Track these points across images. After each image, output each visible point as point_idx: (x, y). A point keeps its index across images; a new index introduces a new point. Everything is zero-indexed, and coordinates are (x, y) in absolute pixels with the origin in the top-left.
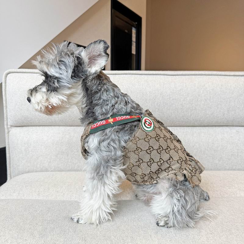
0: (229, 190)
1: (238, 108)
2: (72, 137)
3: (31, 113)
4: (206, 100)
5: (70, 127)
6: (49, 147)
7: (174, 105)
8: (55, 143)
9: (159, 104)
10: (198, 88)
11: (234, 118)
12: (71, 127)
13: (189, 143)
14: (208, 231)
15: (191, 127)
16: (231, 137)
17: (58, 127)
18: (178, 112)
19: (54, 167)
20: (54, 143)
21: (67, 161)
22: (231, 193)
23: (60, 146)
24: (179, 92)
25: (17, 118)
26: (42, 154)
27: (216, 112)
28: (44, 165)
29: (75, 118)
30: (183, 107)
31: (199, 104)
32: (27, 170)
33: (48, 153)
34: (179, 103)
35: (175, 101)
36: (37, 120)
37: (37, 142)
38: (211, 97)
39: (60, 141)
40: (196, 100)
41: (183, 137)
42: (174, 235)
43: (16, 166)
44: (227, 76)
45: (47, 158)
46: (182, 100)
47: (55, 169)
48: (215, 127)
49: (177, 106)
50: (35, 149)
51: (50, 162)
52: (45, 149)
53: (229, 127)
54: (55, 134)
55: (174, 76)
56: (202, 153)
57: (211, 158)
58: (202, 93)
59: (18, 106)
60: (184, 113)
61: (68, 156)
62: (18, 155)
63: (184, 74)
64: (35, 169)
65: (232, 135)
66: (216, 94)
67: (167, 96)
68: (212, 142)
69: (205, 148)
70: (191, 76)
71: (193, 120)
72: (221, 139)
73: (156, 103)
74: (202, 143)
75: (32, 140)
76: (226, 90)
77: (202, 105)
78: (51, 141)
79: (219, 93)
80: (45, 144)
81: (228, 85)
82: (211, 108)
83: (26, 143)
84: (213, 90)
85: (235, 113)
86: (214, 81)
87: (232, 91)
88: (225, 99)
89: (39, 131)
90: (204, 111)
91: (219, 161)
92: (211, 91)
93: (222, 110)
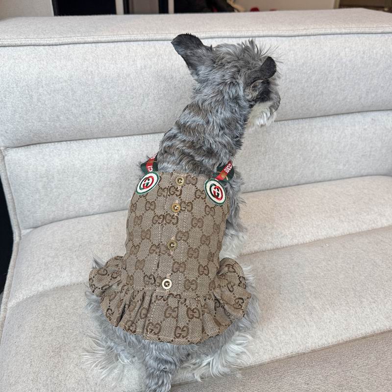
0: (367, 217)
1: (382, 87)
2: (125, 157)
3: (46, 124)
4: (339, 78)
5: (116, 139)
6: (87, 178)
7: (291, 91)
8: (97, 170)
10: (329, 59)
11: (373, 102)
12: (119, 138)
13: (306, 145)
14: (370, 299)
16: (364, 129)
17: (95, 140)
18: (295, 101)
19: (98, 207)
20: (95, 171)
21: (119, 195)
22: (370, 221)
23: (106, 174)
24: (301, 69)
25: (20, 135)
26: (76, 190)
27: (350, 96)
28: (81, 206)
29: (127, 125)
30: (304, 92)
31: (328, 85)
32: (51, 217)
33: (86, 188)
34: (299, 87)
35: (293, 83)
36: (59, 135)
37: (65, 172)
38: (348, 73)
39: (105, 166)
40: (325, 80)
41: (298, 137)
42: (333, 313)
43: (28, 213)
45: (85, 195)
46: (304, 81)
47: (100, 209)
48: (342, 115)
49: (296, 91)
50: (63, 183)
51: (91, 200)
52: (80, 181)
53: (362, 113)
54: (93, 155)
55: (293, 38)
57: (334, 163)
58: (335, 68)
60: (305, 101)
61: (120, 187)
62: (32, 196)
63: (308, 34)
64: (65, 213)
65: (366, 127)
66: (354, 68)
68: (338, 141)
69: (328, 150)
70: (319, 36)
71: (316, 110)
72: (351, 134)
74: (324, 144)
75: (54, 169)
76: (369, 59)
77: (332, 87)
78: (90, 168)
79: (360, 66)
80: (80, 173)
81: (373, 52)
82: (344, 91)
83: (45, 176)
84: (350, 61)
85: (376, 95)
86: (354, 46)
87: (378, 62)
88: (365, 75)
89: (63, 152)
90: (333, 97)
91: (344, 165)
92: (348, 63)
93: (359, 93)
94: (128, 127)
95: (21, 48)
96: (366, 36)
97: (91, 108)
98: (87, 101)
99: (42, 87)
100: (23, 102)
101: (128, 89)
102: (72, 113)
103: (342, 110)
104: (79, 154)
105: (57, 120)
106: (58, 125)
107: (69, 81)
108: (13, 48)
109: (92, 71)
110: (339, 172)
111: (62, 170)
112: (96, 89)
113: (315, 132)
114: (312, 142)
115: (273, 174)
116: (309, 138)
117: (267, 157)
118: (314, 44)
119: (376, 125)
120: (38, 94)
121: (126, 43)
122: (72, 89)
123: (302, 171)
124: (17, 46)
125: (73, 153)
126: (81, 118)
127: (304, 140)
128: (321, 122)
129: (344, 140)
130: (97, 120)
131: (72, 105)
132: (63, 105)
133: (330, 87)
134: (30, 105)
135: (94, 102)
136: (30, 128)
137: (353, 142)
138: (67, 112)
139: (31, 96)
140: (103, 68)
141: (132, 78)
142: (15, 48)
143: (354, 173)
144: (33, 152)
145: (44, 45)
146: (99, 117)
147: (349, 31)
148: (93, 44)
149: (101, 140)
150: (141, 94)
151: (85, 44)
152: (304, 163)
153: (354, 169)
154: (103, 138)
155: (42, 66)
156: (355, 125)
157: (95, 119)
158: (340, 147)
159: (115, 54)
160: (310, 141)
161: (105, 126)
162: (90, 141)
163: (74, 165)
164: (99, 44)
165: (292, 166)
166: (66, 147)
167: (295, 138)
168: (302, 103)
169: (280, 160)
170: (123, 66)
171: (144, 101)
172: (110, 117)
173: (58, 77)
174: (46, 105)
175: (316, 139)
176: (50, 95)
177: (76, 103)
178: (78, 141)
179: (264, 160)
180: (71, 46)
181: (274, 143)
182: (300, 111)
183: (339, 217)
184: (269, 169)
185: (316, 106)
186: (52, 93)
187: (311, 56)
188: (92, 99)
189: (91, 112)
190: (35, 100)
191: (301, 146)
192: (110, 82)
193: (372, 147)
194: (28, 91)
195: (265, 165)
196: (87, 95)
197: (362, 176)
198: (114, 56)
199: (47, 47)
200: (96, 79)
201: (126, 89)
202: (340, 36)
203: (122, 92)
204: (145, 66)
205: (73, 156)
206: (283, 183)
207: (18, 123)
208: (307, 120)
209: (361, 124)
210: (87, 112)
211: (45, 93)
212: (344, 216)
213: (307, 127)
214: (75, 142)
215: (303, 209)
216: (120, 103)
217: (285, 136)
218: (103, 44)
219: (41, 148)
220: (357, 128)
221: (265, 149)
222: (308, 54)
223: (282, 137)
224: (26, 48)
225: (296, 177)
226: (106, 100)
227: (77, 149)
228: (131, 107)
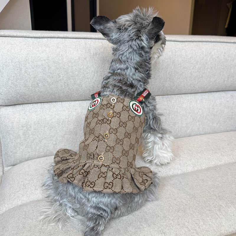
3: (29, 89)
4: (212, 68)
5: (74, 102)
6: (54, 128)
7: (184, 74)
8: (61, 122)
9: (170, 73)
10: (206, 56)
11: (231, 84)
12: (76, 102)
13: (194, 110)
15: (194, 94)
17: (60, 103)
18: (187, 80)
20: (60, 123)
21: (75, 141)
23: (67, 125)
24: (190, 61)
25: (11, 96)
26: (45, 136)
27: (219, 79)
28: (48, 148)
29: (83, 92)
30: (192, 75)
31: (206, 71)
32: (27, 156)
33: (53, 135)
34: (188, 72)
35: (185, 69)
36: (37, 97)
37: (39, 123)
38: (216, 65)
39: (67, 120)
40: (204, 68)
41: (188, 105)
43: (11, 153)
44: (228, 43)
45: (52, 140)
46: (191, 68)
48: (213, 93)
49: (187, 74)
50: (37, 131)
51: (56, 144)
52: (49, 130)
53: (225, 92)
54: (59, 112)
55: (184, 43)
56: (204, 118)
57: (211, 122)
58: (209, 61)
59: (12, 81)
60: (192, 81)
61: (76, 135)
62: (15, 141)
63: (192, 41)
64: (37, 154)
65: (228, 100)
66: (220, 61)
67: (179, 64)
68: (212, 108)
69: (207, 114)
70: (199, 43)
72: (220, 104)
73: (168, 72)
74: (204, 109)
75: (32, 121)
76: (228, 57)
77: (208, 73)
78: (56, 121)
79: (223, 61)
80: (49, 124)
81: (230, 53)
82: (215, 76)
83: (25, 126)
84: (218, 57)
85: (233, 80)
86: (219, 49)
87: (233, 58)
88: (227, 67)
89: (39, 110)
90: (209, 79)
91: (217, 124)
92: (216, 58)
93: (223, 77)
94: (83, 93)
95: (17, 38)
96: (225, 44)
97: (60, 79)
98: (58, 74)
99: (29, 63)
100: (15, 73)
101: (85, 67)
102: (47, 81)
103: (214, 88)
104: (49, 111)
105: (37, 86)
106: (37, 89)
107: (46, 60)
108: (11, 38)
109: (62, 55)
110: (214, 128)
111: (37, 122)
112: (64, 66)
113: (198, 102)
114: (197, 108)
115: (174, 128)
116: (195, 106)
117: (171, 116)
118: (196, 46)
119: (234, 99)
120: (26, 68)
121: (84, 39)
122: (49, 66)
123: (192, 127)
124: (14, 37)
125: (45, 110)
126: (53, 86)
127: (193, 107)
128: (201, 96)
129: (216, 107)
130: (64, 87)
131: (48, 76)
132: (42, 76)
133: (206, 72)
134: (20, 75)
135: (62, 75)
136: (18, 91)
137: (221, 109)
138: (44, 81)
139: (21, 69)
140: (69, 53)
141: (88, 60)
142: (12, 38)
143: (223, 130)
144: (18, 109)
145: (31, 38)
146: (65, 85)
147: (215, 40)
148: (63, 39)
149: (65, 103)
150: (93, 71)
151: (58, 39)
152: (193, 121)
153: (223, 127)
154: (66, 101)
155: (29, 50)
156: (221, 99)
157: (62, 87)
158: (214, 112)
159: (77, 45)
160: (196, 107)
161: (68, 92)
162: (57, 103)
163: (45, 118)
164: (68, 39)
165: (186, 123)
166: (40, 107)
167: (187, 105)
168: (191, 82)
169: (178, 119)
170: (82, 53)
171: (95, 76)
172: (72, 86)
173: (39, 57)
174: (30, 75)
175: (199, 106)
176: (33, 68)
177: (51, 75)
178: (49, 103)
179: (168, 119)
180: (49, 39)
181: (175, 108)
182: (189, 88)
183: (221, 153)
184: (172, 125)
185: (199, 85)
186: (35, 68)
187: (195, 53)
188: (61, 73)
189: (60, 82)
190: (23, 71)
191: (191, 110)
192: (74, 62)
193: (232, 113)
194: (19, 65)
195: (169, 122)
196: (58, 70)
197: (228, 131)
198: (77, 47)
199: (33, 39)
200: (64, 60)
201: (83, 67)
202: (210, 43)
203: (81, 69)
204: (96, 54)
205: (46, 112)
206: (181, 135)
207: (10, 87)
208: (193, 95)
209: (225, 98)
210: (57, 81)
211: (31, 67)
212: (224, 152)
213: (193, 99)
214: (47, 104)
215: (197, 148)
216: (79, 76)
217: (181, 104)
218: (69, 39)
219: (24, 107)
220: (223, 100)
221: (169, 111)
222: (193, 52)
223: (179, 104)
224: (19, 38)
225: (188, 131)
226: (70, 74)
227: (48, 108)
228: (86, 80)
